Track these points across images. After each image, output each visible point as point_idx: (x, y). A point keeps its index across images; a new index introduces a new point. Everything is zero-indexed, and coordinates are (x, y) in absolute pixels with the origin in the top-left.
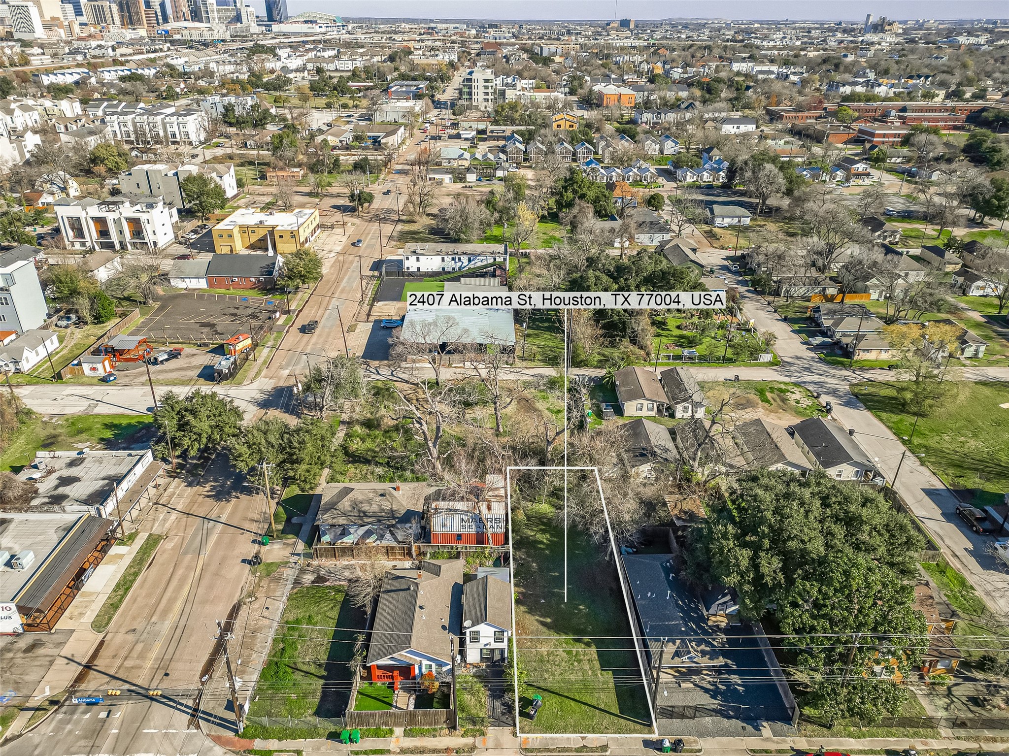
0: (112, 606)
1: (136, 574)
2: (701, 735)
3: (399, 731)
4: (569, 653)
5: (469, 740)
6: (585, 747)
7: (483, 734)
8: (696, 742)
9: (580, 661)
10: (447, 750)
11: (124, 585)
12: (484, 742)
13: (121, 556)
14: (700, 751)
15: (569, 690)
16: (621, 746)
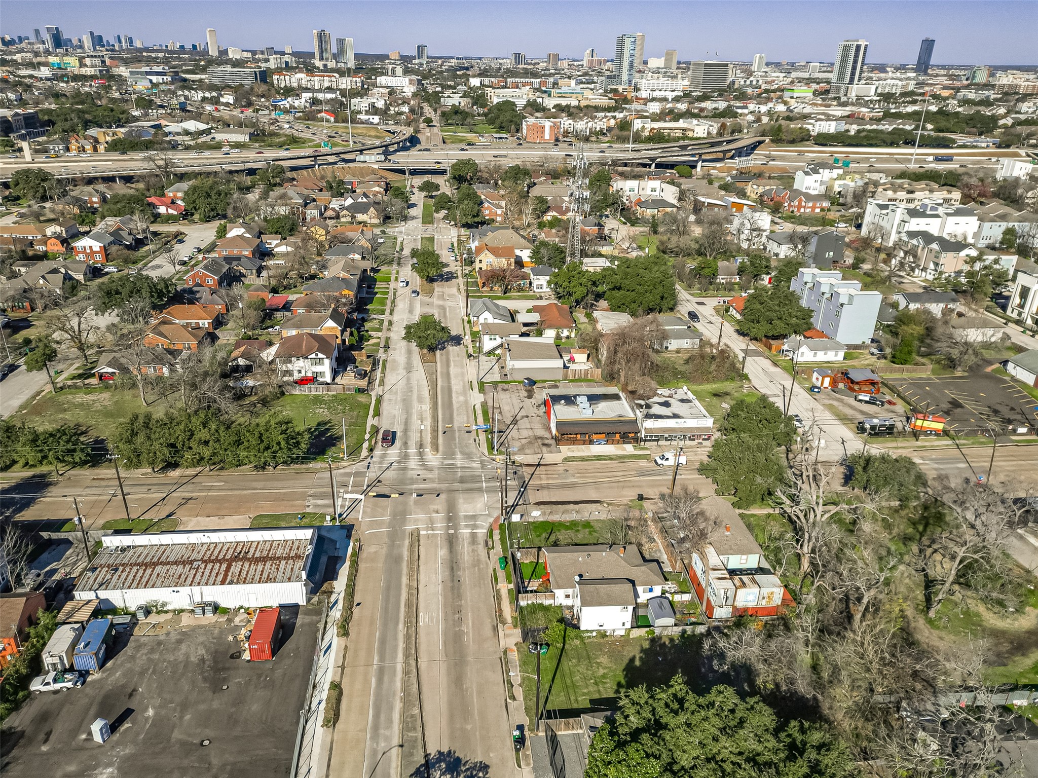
0: (582, 459)
1: (611, 459)
2: (535, 769)
3: (511, 586)
4: (604, 676)
5: (509, 620)
6: (512, 686)
7: (515, 626)
8: (528, 764)
9: (596, 684)
10: (501, 610)
11: (599, 458)
12: (510, 628)
13: (624, 449)
14: (519, 766)
15: (563, 676)
16: (516, 709)
